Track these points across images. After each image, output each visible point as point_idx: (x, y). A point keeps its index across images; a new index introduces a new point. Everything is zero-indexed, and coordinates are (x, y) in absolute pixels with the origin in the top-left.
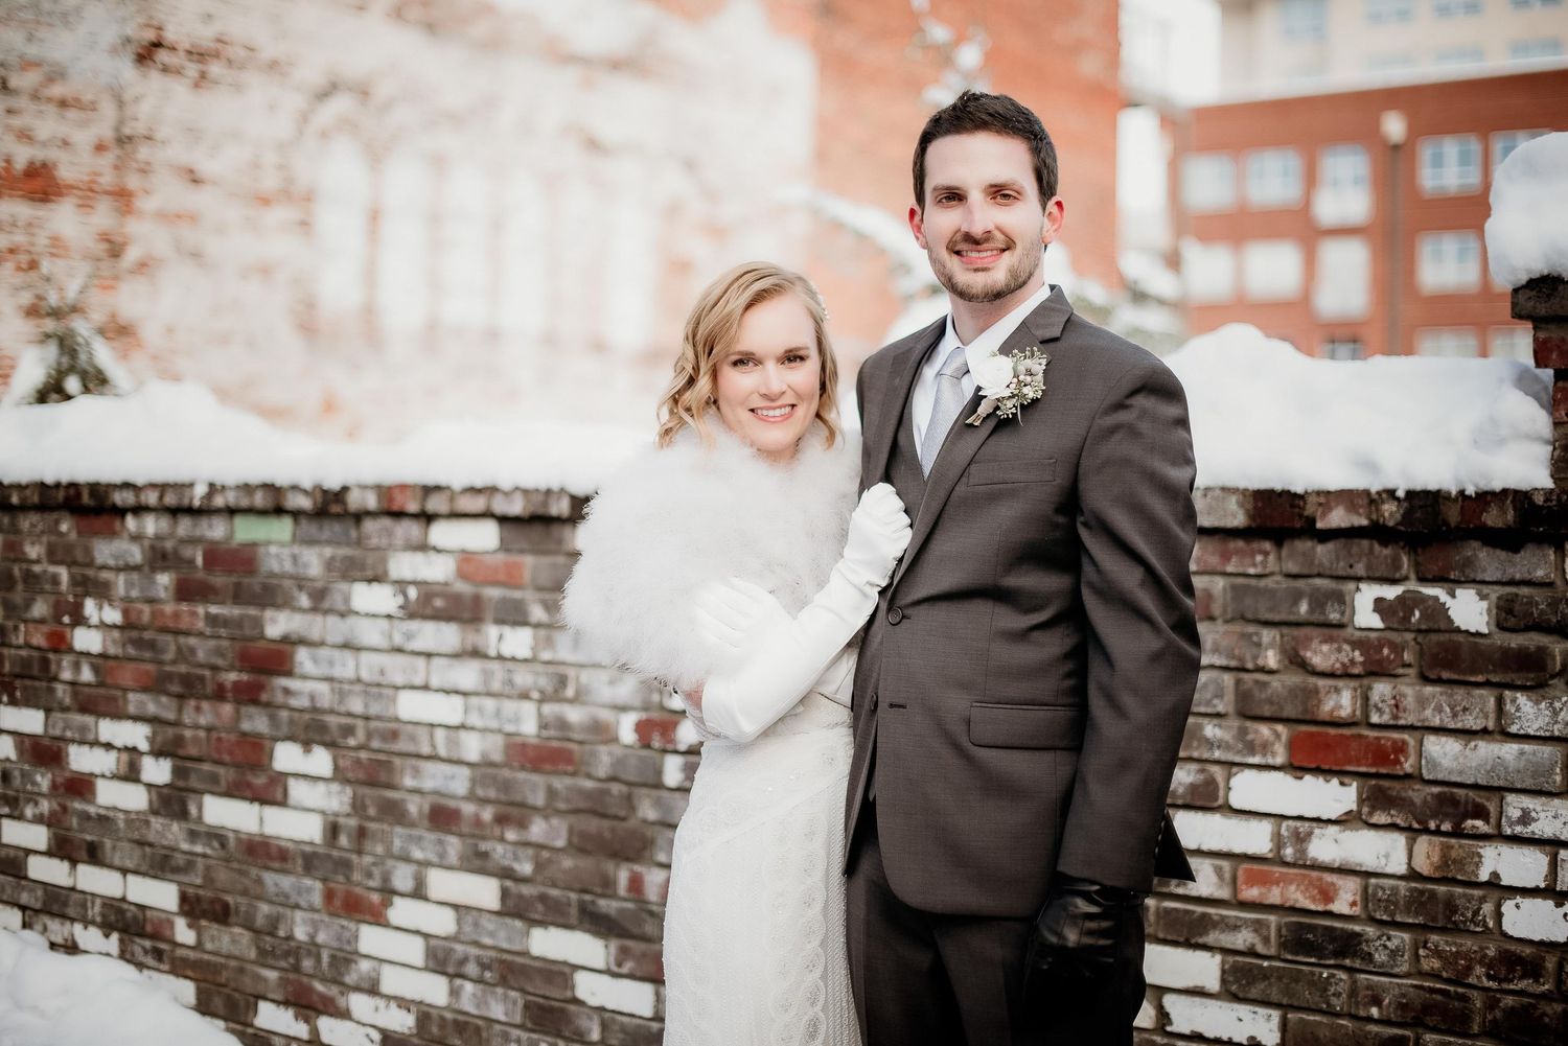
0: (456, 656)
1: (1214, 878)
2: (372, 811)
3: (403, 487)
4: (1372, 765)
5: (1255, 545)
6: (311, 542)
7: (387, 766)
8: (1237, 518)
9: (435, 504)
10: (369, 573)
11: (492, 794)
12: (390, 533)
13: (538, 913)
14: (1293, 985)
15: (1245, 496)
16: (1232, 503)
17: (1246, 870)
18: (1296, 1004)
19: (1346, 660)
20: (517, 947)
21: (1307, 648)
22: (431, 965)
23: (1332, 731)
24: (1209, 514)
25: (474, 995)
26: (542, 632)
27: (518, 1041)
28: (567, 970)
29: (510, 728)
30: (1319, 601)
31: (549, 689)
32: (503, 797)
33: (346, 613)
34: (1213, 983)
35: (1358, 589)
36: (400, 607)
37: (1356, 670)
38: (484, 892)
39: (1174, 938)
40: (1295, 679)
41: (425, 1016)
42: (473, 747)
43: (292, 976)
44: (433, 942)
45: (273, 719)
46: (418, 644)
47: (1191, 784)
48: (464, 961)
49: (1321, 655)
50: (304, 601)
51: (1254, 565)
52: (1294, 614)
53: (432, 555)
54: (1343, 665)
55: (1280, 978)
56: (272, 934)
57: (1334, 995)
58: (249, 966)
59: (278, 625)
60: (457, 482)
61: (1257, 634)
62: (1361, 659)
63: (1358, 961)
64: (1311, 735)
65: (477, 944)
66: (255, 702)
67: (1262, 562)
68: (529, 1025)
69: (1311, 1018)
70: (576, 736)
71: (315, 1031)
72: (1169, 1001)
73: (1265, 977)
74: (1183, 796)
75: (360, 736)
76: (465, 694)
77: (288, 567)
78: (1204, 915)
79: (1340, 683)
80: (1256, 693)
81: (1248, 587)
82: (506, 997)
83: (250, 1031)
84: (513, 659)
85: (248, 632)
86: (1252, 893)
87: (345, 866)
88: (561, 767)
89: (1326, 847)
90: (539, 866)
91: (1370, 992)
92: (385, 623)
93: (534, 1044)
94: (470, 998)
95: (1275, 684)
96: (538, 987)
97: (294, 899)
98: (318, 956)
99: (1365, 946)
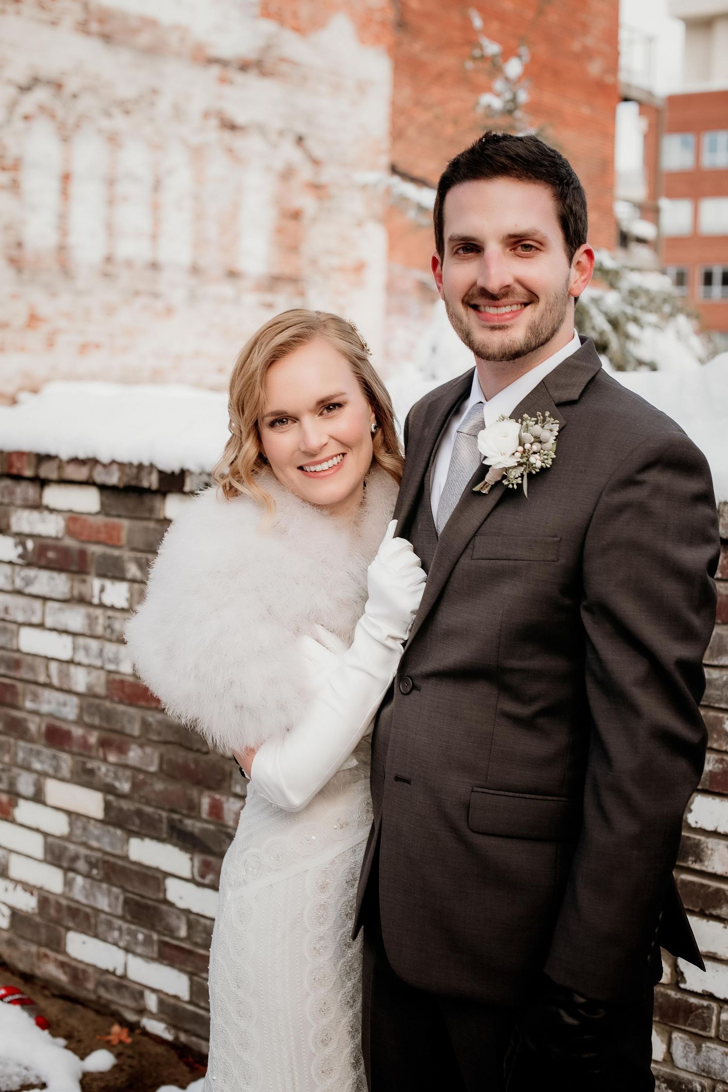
0: (64, 601)
3: (21, 454)
7: (12, 689)
9: (47, 471)
11: (97, 721)
12: (11, 493)
13: (135, 824)
20: (118, 852)
22: (49, 858)
25: (84, 887)
26: (136, 586)
27: (120, 929)
28: (160, 876)
29: (111, 667)
32: (105, 725)
34: (726, 954)
36: (21, 556)
38: (90, 803)
41: (45, 900)
42: (80, 680)
44: (50, 840)
46: (34, 589)
48: (75, 858)
53: (46, 513)
60: (64, 453)
65: (85, 845)
68: (129, 917)
82: (109, 893)
84: (113, 608)
88: (153, 704)
90: (135, 786)
92: (7, 569)
93: (133, 934)
94: (81, 890)
96: (136, 887)
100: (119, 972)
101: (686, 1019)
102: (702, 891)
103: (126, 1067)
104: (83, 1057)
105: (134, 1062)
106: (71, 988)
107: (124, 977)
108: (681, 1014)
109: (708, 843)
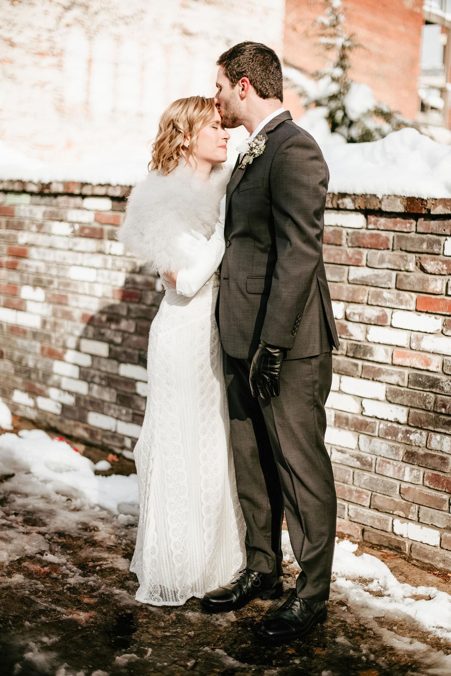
0: (92, 253)
1: (385, 354)
2: (59, 315)
3: (74, 183)
4: (448, 311)
5: (407, 221)
6: (38, 205)
7: (65, 297)
8: (400, 208)
9: (86, 190)
10: (59, 218)
11: (106, 309)
12: (68, 202)
13: (123, 358)
14: (413, 398)
15: (403, 199)
16: (398, 202)
17: (397, 352)
18: (413, 406)
19: (440, 268)
20: (114, 371)
21: (425, 263)
22: (82, 377)
23: (433, 297)
24: (389, 206)
25: (98, 390)
27: (114, 409)
28: (133, 381)
29: (114, 283)
30: (431, 244)
31: (129, 268)
32: (110, 312)
33: (50, 234)
34: (383, 397)
35: (446, 240)
36: (72, 232)
37: (443, 273)
38: (102, 349)
39: (368, 377)
40: (421, 274)
41: (78, 397)
42: (99, 290)
43: (28, 381)
44: (82, 369)
45: (21, 277)
46: (78, 248)
47: (377, 316)
48: (94, 377)
49: (430, 266)
50: (34, 228)
51: (406, 228)
52: (420, 248)
53: (86, 212)
54: (439, 270)
55: (408, 395)
56: (20, 363)
57: (428, 403)
58: (11, 377)
59: (23, 238)
60: (95, 182)
61: (406, 256)
62: (446, 268)
63: (438, 390)
64: (425, 298)
65: (99, 370)
66: (14, 269)
67: (409, 227)
68: (119, 402)
69: (419, 412)
70: (140, 287)
71: (36, 403)
72: (365, 402)
73: (402, 395)
74: (374, 321)
75: (55, 285)
76: (97, 269)
77: (28, 214)
78: (379, 369)
79: (437, 277)
80: (404, 280)
81: (404, 236)
82: (110, 392)
83: (11, 403)
84: (115, 255)
85: (12, 240)
86: (397, 361)
87: (48, 337)
88: (134, 300)
89: (428, 343)
90: (124, 340)
91: (442, 403)
92: (66, 239)
93: (120, 411)
94: (96, 392)
95: (412, 277)
96: (122, 388)
97: (29, 349)
98: (38, 374)
99: (441, 384)
100: (113, 430)
101: (365, 428)
102: (373, 370)
104: (95, 463)
105: (120, 468)
106: (90, 440)
107: (115, 432)
108: (363, 427)
109: (376, 348)
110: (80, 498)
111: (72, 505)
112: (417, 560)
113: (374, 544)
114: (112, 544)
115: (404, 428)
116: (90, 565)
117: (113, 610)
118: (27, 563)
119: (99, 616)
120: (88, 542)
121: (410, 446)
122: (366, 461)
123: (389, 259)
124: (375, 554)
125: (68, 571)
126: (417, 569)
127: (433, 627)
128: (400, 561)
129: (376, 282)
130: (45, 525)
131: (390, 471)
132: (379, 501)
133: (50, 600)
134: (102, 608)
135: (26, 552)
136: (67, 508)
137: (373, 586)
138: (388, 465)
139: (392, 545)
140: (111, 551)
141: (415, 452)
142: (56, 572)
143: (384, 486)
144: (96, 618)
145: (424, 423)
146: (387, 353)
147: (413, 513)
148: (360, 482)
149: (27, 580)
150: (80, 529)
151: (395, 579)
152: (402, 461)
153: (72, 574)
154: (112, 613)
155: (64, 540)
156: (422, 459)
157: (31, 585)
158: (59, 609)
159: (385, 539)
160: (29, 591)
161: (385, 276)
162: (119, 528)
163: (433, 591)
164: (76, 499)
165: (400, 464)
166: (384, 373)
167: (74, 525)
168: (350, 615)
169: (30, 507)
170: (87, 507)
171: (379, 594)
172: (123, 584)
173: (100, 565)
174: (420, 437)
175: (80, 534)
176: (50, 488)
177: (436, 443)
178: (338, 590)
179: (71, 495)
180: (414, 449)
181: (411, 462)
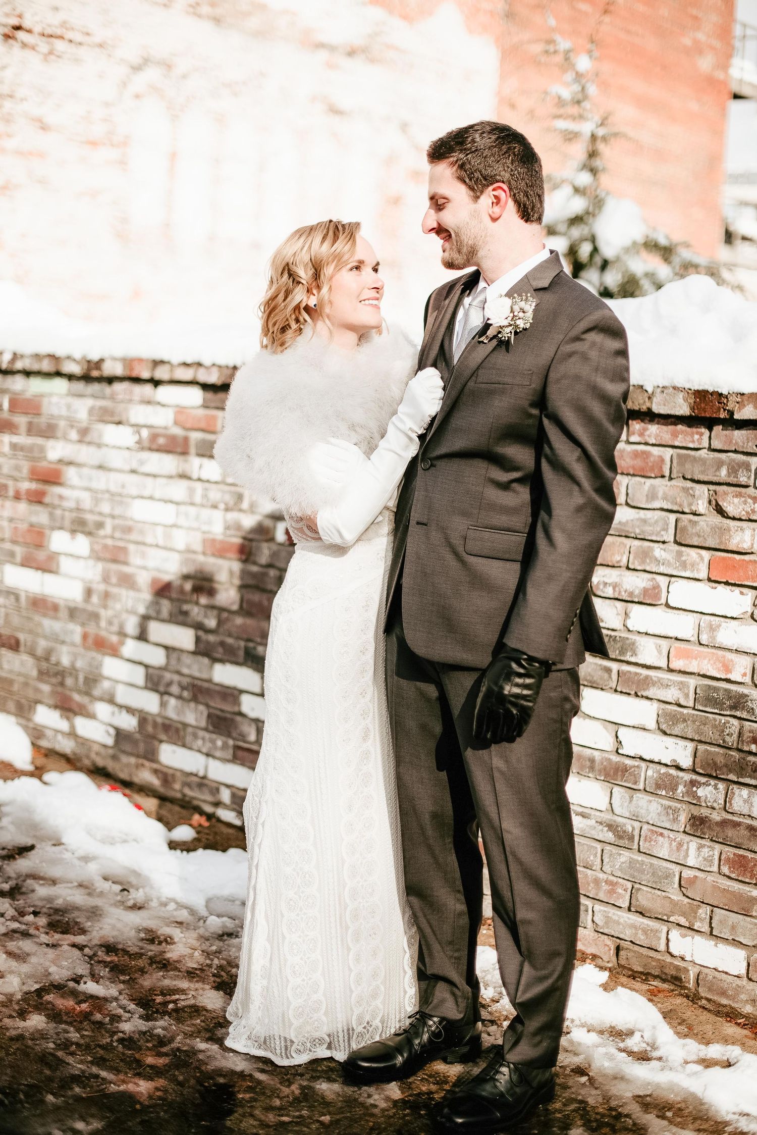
0: (171, 477)
1: (655, 652)
2: (114, 580)
3: (140, 360)
5: (695, 430)
6: (81, 396)
7: (124, 550)
8: (682, 408)
9: (161, 373)
10: (116, 419)
11: (192, 572)
12: (131, 392)
13: (219, 653)
14: (702, 727)
15: (688, 393)
16: (680, 398)
17: (676, 648)
18: (703, 739)
19: (749, 510)
20: (204, 676)
21: (723, 500)
22: (149, 685)
23: (737, 557)
24: (665, 405)
25: (176, 707)
27: (203, 739)
28: (236, 692)
29: (205, 528)
30: (734, 469)
31: (231, 503)
32: (198, 574)
34: (652, 725)
36: (136, 443)
37: (754, 517)
38: (184, 638)
39: (628, 691)
40: (718, 519)
41: (143, 718)
42: (181, 540)
43: (59, 689)
44: (150, 671)
45: (51, 515)
46: (146, 469)
47: (644, 588)
48: (169, 684)
49: (732, 505)
50: (74, 435)
51: (693, 442)
52: (715, 476)
53: (159, 408)
54: (747, 513)
55: (694, 722)
56: (47, 659)
57: (728, 735)
58: (32, 682)
59: (55, 451)
60: (176, 359)
61: (692, 488)
63: (745, 713)
64: (724, 559)
65: (179, 673)
66: (40, 502)
67: (698, 440)
68: (211, 728)
69: (713, 749)
70: (249, 535)
71: (73, 727)
72: (622, 732)
73: (685, 721)
74: (638, 596)
75: (108, 530)
76: (177, 504)
77: (64, 412)
78: (647, 677)
79: (744, 525)
80: (690, 529)
81: (689, 456)
82: (196, 710)
83: (31, 725)
84: (208, 481)
85: (36, 455)
86: (676, 664)
87: (95, 616)
89: (728, 635)
90: (220, 623)
91: (751, 734)
92: (126, 453)
93: (213, 742)
94: (173, 709)
95: (702, 523)
96: (217, 703)
97: (62, 637)
98: (77, 678)
99: (749, 703)
100: (201, 774)
101: (624, 776)
102: (636, 678)
103: (204, 840)
104: (170, 830)
105: (211, 837)
106: (162, 790)
107: (204, 777)
108: (620, 773)
109: (641, 641)
110: (143, 887)
111: (130, 899)
112: (709, 1000)
113: (636, 972)
114: (195, 966)
115: (687, 777)
116: (158, 1001)
117: (195, 1077)
118: (52, 995)
119: (171, 1087)
120: (155, 963)
121: (697, 807)
122: (624, 832)
123: (664, 493)
124: (637, 988)
125: (121, 1011)
126: (709, 1015)
127: (734, 1113)
128: (679, 1000)
129: (643, 532)
130: (83, 932)
131: (663, 848)
132: (645, 899)
133: (89, 1058)
134: (177, 1073)
135: (51, 978)
136: (122, 902)
137: (634, 1043)
138: (660, 838)
139: (666, 974)
140: (193, 977)
141: (706, 817)
142: (100, 1013)
143: (653, 874)
144: (165, 1091)
145: (720, 769)
146: (660, 652)
147: (702, 920)
148: (614, 866)
149: (52, 1025)
150: (142, 939)
151: (671, 1032)
152: (684, 832)
153: (128, 1015)
154: (192, 1082)
155: (116, 959)
156: (718, 829)
157: (57, 1034)
158: (104, 1074)
159: (654, 964)
160: (54, 1042)
161: (656, 522)
162: (208, 940)
163: (734, 1052)
164: (137, 890)
165: (682, 836)
166: (654, 684)
167: (133, 933)
168: (594, 1092)
169: (59, 902)
170: (154, 904)
171: (643, 1057)
172: (213, 1034)
173: (175, 1002)
174: (714, 791)
175: (142, 948)
176: (92, 871)
177: (741, 803)
178: (574, 1049)
179: (129, 883)
180: (705, 812)
181: (699, 834)
